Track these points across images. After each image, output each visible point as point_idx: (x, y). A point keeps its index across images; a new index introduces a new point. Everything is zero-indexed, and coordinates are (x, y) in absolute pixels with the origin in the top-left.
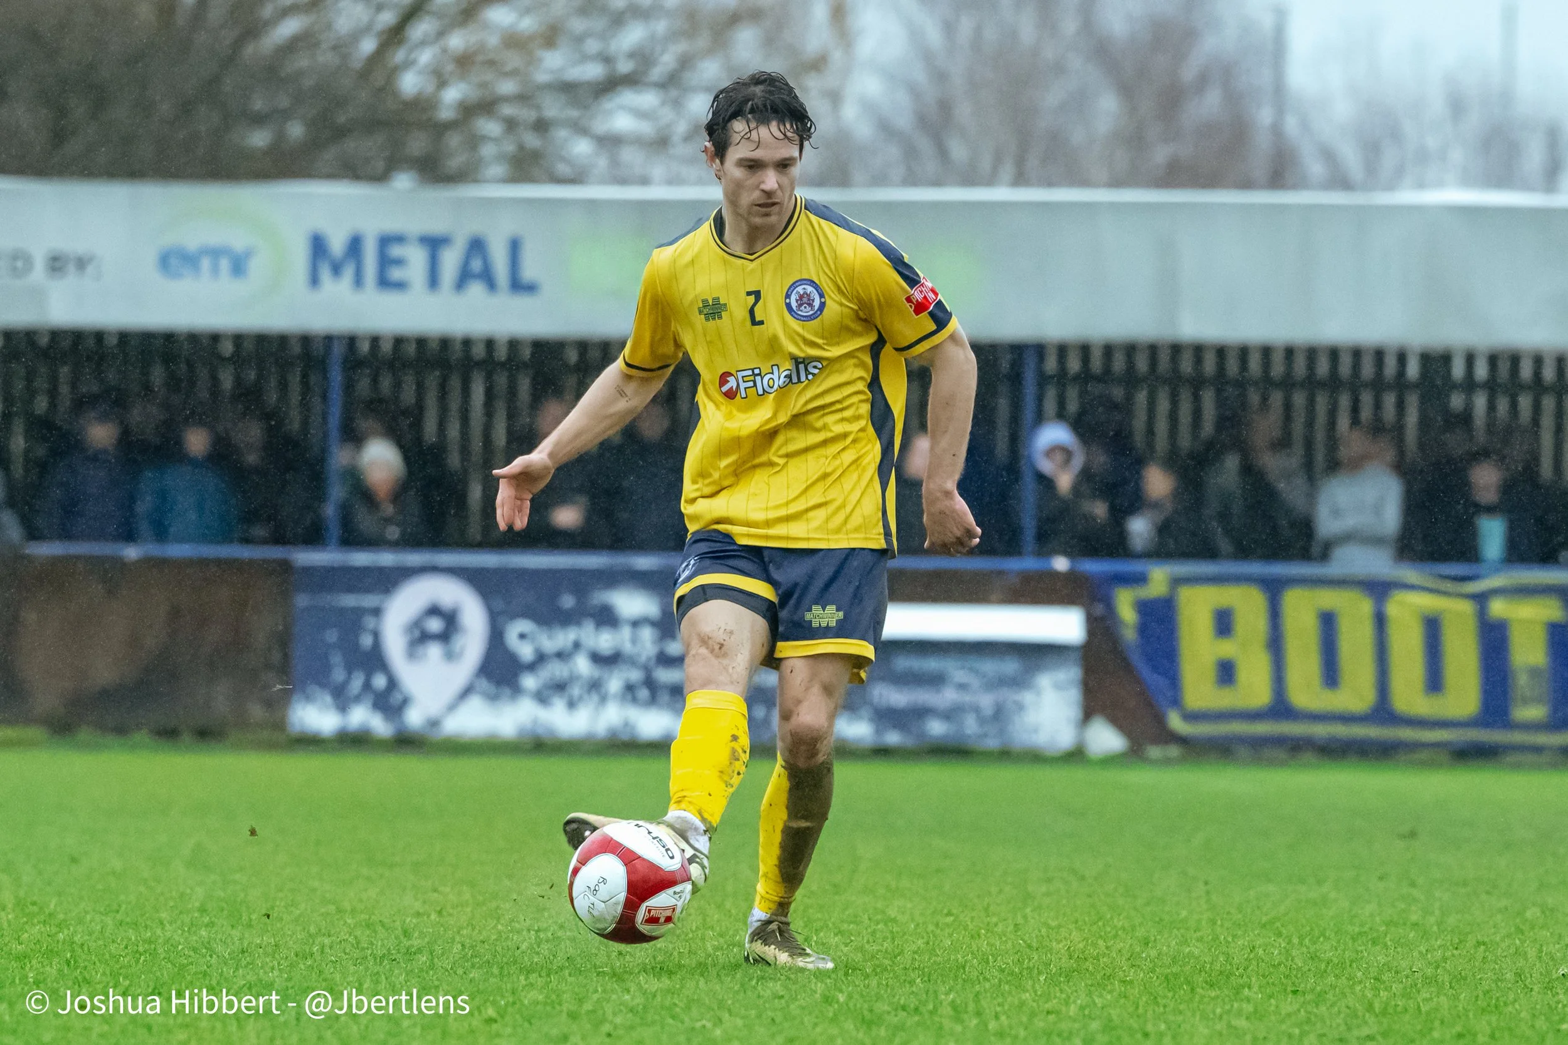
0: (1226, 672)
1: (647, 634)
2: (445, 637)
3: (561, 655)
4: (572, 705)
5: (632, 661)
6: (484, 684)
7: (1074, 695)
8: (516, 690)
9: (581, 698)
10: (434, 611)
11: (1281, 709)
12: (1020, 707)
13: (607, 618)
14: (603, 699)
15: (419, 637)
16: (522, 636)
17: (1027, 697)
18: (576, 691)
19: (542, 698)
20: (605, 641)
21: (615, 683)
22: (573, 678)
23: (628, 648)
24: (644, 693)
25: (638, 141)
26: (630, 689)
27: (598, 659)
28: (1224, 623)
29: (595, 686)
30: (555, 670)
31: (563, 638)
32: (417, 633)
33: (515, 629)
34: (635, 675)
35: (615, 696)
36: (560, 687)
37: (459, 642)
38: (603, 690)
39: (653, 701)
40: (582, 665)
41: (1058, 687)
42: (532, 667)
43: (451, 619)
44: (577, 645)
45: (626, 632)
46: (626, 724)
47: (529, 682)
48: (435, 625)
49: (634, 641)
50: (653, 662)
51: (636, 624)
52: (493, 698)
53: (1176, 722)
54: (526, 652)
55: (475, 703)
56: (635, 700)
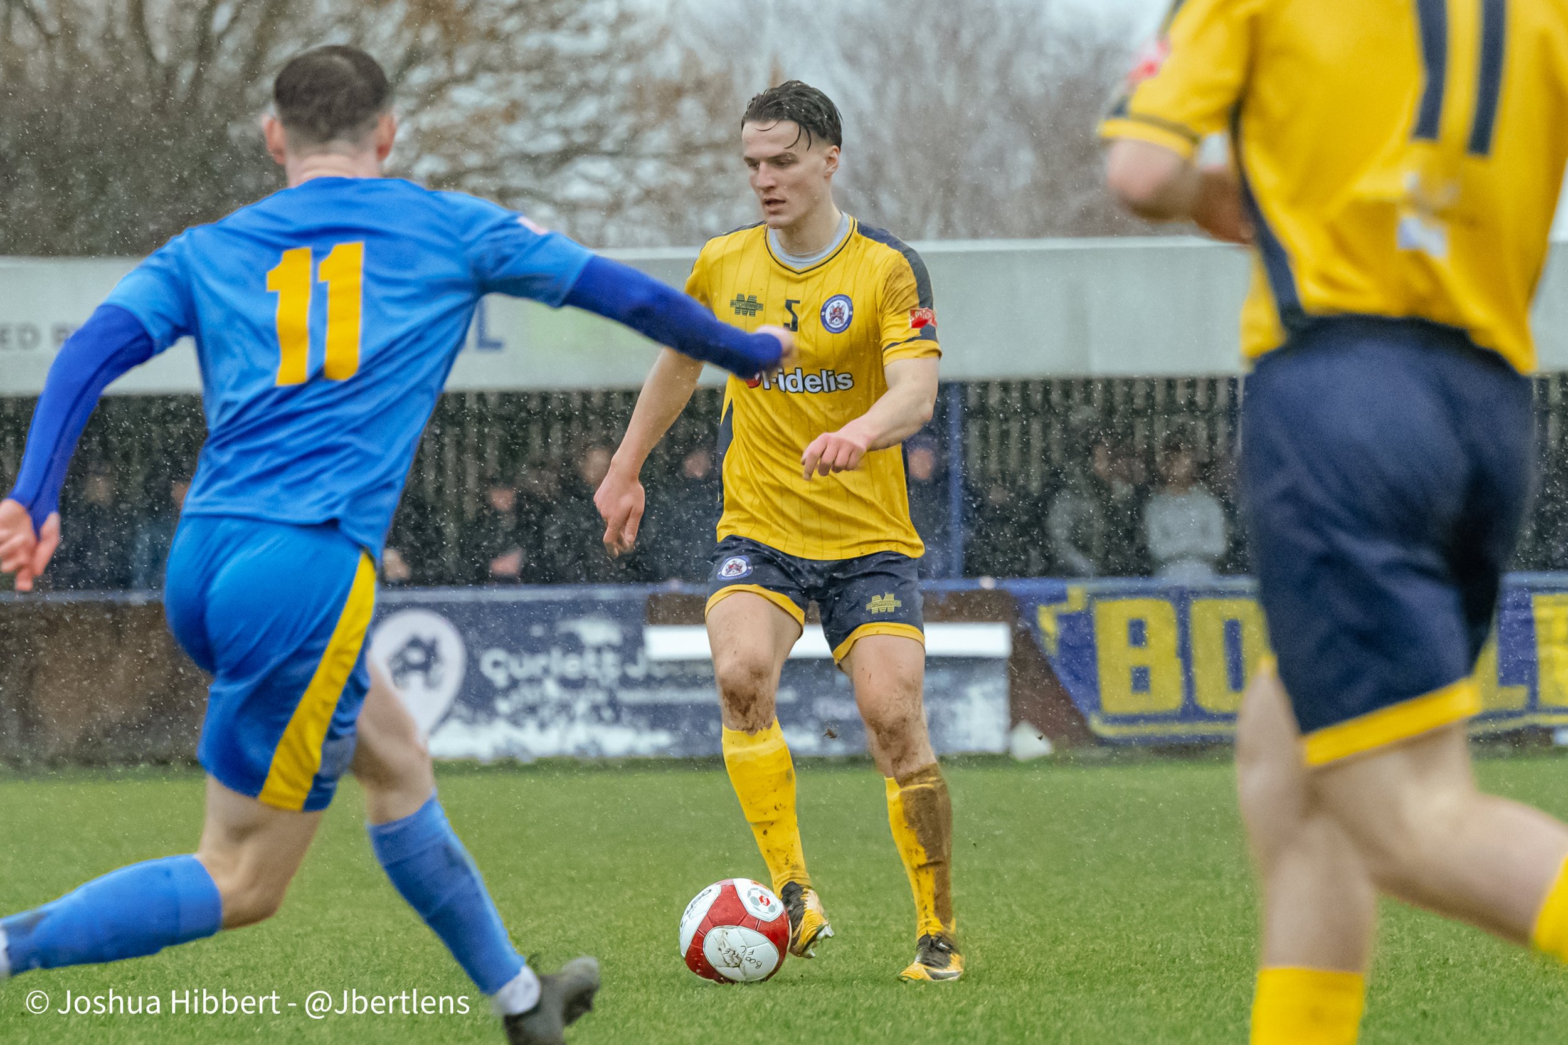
0: (1141, 679)
1: (610, 658)
2: (425, 667)
3: (533, 681)
4: (543, 726)
5: (596, 684)
6: (462, 710)
7: (1001, 704)
8: (493, 714)
9: (552, 720)
10: (415, 643)
11: (1191, 711)
12: (953, 715)
13: (573, 645)
14: (572, 719)
15: (402, 667)
16: (496, 664)
17: (959, 707)
18: (545, 713)
19: (515, 720)
20: (572, 666)
21: (581, 706)
22: (544, 701)
23: (593, 672)
24: (607, 714)
25: (592, 205)
26: (596, 709)
27: (566, 683)
28: (1137, 633)
29: (564, 708)
30: (528, 694)
31: (532, 665)
32: (399, 665)
33: (489, 658)
34: (601, 697)
35: (584, 716)
36: (532, 709)
37: (437, 670)
38: (572, 712)
39: (617, 720)
40: (552, 689)
41: (986, 696)
42: (506, 692)
43: (431, 651)
44: (546, 671)
45: (590, 657)
46: (594, 742)
47: (503, 706)
48: (416, 656)
49: (599, 666)
50: (615, 686)
51: (599, 650)
52: (470, 722)
53: (1097, 725)
54: (499, 678)
55: (454, 726)
56: (601, 720)
